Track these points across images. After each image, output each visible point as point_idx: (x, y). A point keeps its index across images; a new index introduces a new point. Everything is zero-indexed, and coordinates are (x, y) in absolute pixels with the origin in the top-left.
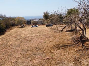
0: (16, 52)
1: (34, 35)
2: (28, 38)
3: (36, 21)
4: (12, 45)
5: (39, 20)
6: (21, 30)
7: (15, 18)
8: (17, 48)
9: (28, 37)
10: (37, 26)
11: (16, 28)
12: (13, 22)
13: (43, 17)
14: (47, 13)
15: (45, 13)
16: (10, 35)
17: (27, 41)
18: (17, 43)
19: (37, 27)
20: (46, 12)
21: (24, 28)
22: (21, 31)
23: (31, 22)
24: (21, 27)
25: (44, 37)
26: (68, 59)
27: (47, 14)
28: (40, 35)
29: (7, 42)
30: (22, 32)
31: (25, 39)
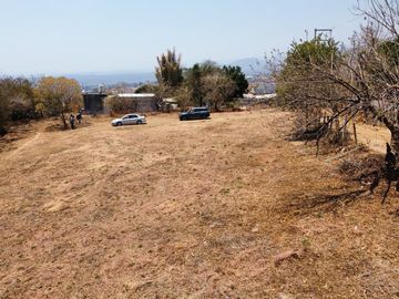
0: (112, 242)
1: (149, 159)
2: (130, 177)
3: (129, 95)
4: (65, 210)
5: (137, 92)
6: (69, 141)
7: (26, 81)
8: (105, 226)
9: (128, 169)
10: (140, 117)
11: (36, 130)
12: (22, 101)
13: (157, 76)
14: (173, 59)
15: (164, 58)
16: (28, 166)
17: (133, 189)
18: (90, 200)
19: (139, 122)
20: (169, 53)
21: (82, 131)
22: (72, 146)
23: (105, 100)
24: (65, 128)
25: (201, 166)
26: (379, 248)
27: (175, 64)
28: (178, 160)
29: (31, 199)
30: (81, 149)
31: (118, 180)
